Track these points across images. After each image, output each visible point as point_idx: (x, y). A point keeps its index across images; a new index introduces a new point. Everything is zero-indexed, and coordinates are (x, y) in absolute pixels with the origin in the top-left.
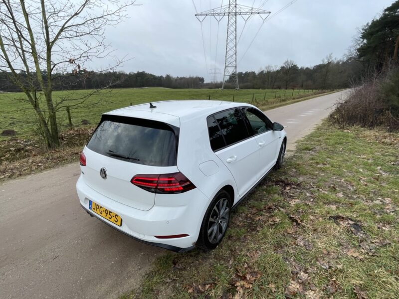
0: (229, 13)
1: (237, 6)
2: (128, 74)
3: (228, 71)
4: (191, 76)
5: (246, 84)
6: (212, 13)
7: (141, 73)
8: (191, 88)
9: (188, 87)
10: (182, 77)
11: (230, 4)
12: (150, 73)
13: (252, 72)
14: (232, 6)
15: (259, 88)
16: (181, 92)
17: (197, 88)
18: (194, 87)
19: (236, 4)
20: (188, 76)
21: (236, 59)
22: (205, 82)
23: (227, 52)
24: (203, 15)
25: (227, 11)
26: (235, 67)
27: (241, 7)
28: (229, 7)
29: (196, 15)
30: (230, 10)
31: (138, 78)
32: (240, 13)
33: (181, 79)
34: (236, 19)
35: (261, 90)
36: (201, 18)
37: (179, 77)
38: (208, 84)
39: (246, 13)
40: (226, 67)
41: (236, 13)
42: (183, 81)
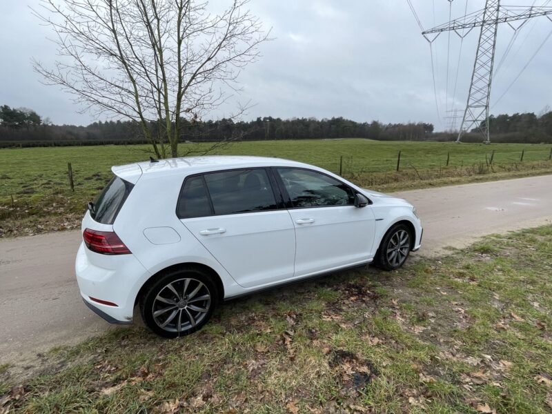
0: (484, 22)
1: (500, 8)
2: (320, 121)
3: (471, 114)
4: (412, 122)
5: (509, 134)
6: (452, 26)
7: (337, 119)
8: (409, 139)
9: (404, 139)
10: (397, 123)
11: (486, 8)
12: (349, 119)
13: (529, 114)
14: (492, 9)
15: (539, 142)
16: (384, 145)
17: (418, 140)
18: (414, 139)
19: (499, 6)
20: (406, 123)
21: (489, 93)
22: (434, 132)
23: (472, 84)
24: (436, 31)
25: (480, 19)
26: (487, 107)
27: (508, 8)
28: (485, 13)
29: (423, 33)
30: (486, 16)
31: (332, 126)
32: (506, 19)
33: (395, 126)
34: (496, 29)
35: (542, 144)
36: (431, 36)
37: (393, 123)
38: (437, 135)
39: (518, 17)
40: (468, 107)
41: (497, 19)
42: (397, 129)
